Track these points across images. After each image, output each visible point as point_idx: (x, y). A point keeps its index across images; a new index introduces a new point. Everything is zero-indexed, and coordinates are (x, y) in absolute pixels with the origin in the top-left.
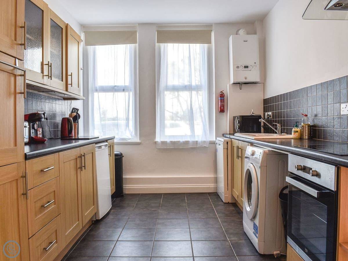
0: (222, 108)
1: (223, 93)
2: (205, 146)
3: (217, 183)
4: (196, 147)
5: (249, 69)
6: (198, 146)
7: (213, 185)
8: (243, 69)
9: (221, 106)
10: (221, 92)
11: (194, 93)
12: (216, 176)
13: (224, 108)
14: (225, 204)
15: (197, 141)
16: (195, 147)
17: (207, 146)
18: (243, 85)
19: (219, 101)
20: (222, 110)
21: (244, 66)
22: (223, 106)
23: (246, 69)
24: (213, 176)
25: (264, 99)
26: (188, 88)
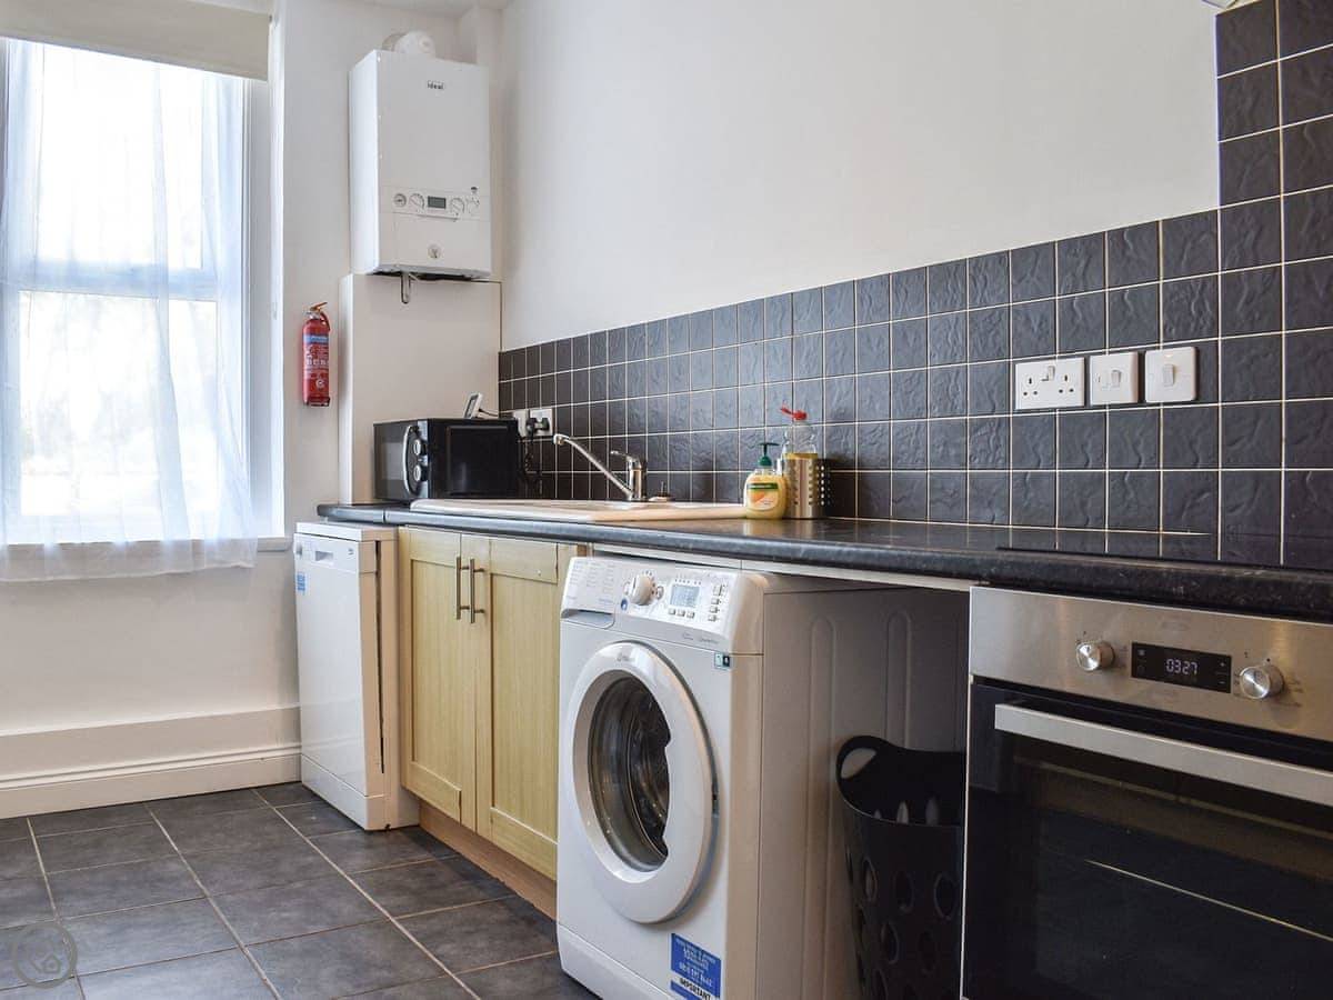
0: (319, 384)
1: (323, 315)
2: (237, 567)
3: (298, 737)
4: (196, 572)
5: (447, 212)
6: (205, 566)
7: (280, 746)
8: (421, 211)
9: (313, 375)
10: (315, 308)
11: (178, 308)
12: (294, 706)
13: (326, 384)
14: (372, 837)
15: (196, 544)
16: (190, 570)
17: (250, 566)
18: (418, 284)
19: (307, 352)
20: (318, 396)
21: (429, 198)
22: (322, 375)
23: (438, 212)
24: (275, 706)
25: (500, 353)
26: (149, 283)
